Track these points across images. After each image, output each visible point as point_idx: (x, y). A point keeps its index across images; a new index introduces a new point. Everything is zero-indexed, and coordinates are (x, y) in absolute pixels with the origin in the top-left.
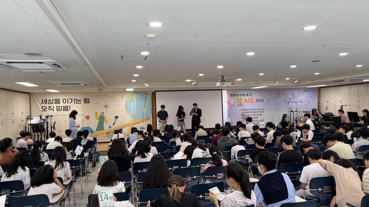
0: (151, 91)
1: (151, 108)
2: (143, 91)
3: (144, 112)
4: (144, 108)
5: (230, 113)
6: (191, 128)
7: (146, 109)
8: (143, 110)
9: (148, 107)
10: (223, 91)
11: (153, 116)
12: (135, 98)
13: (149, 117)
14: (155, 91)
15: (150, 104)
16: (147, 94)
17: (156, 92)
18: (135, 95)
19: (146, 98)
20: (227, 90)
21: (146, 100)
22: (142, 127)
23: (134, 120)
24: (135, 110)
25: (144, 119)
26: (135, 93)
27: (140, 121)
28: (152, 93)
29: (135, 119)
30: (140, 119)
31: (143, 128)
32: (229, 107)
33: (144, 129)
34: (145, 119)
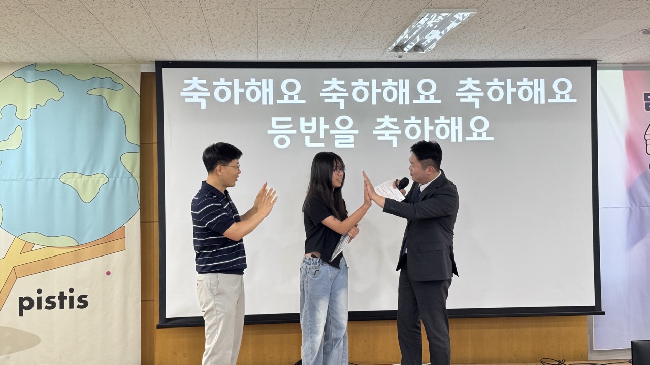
0: (137, 63)
1: (137, 173)
2: (86, 65)
3: (87, 197)
4: (92, 168)
5: (642, 214)
7: (103, 180)
8: (80, 182)
9: (115, 166)
10: (599, 73)
11: (143, 222)
12: (30, 105)
13: (122, 227)
14: (161, 65)
15: (127, 147)
16: (107, 83)
17: (166, 72)
18: (30, 87)
19: (103, 108)
20: (625, 67)
21: (100, 125)
22: (67, 294)
23: (19, 244)
24: (31, 185)
25: (87, 239)
26: (30, 75)
27: (58, 252)
28: (143, 75)
29: (30, 237)
30: (58, 242)
32: (636, 175)
33: (86, 304)
34: (94, 244)
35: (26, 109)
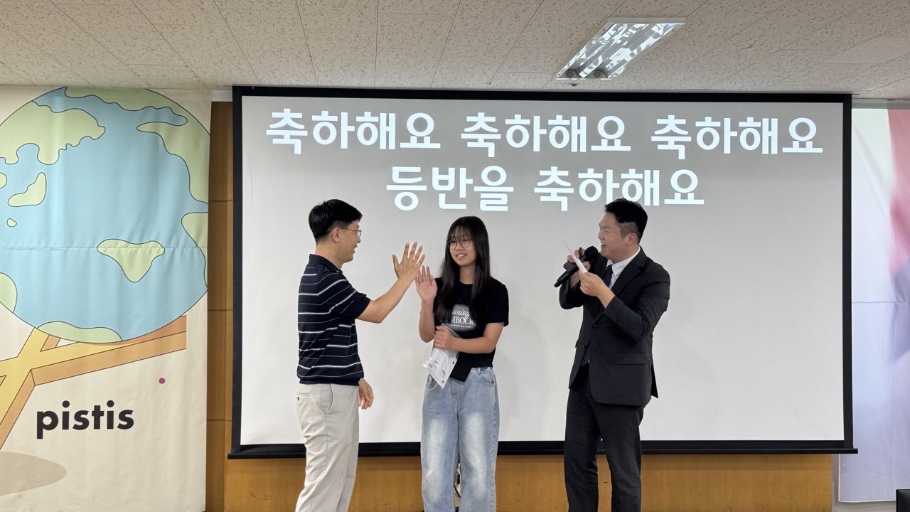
0: (205, 87)
1: (203, 241)
2: (137, 90)
3: (135, 274)
4: (141, 235)
6: (554, 429)
7: (156, 251)
8: (126, 252)
9: (174, 232)
10: (855, 112)
11: (211, 310)
12: (58, 144)
13: (183, 317)
14: (240, 91)
15: (191, 205)
16: (165, 116)
17: (247, 101)
18: (59, 119)
19: (158, 151)
20: (892, 104)
21: (154, 171)
22: (105, 409)
23: (39, 339)
24: (56, 255)
25: (134, 332)
26: (59, 102)
27: (93, 349)
28: (214, 105)
29: (55, 329)
30: (93, 336)
31: (122, 416)
32: (905, 257)
33: (130, 423)
34: (143, 339)
35: (52, 150)
